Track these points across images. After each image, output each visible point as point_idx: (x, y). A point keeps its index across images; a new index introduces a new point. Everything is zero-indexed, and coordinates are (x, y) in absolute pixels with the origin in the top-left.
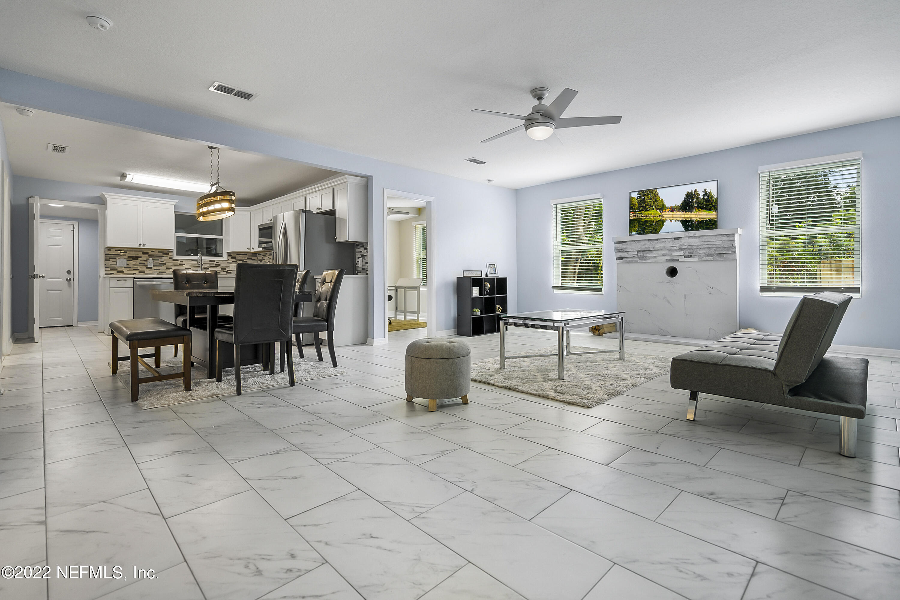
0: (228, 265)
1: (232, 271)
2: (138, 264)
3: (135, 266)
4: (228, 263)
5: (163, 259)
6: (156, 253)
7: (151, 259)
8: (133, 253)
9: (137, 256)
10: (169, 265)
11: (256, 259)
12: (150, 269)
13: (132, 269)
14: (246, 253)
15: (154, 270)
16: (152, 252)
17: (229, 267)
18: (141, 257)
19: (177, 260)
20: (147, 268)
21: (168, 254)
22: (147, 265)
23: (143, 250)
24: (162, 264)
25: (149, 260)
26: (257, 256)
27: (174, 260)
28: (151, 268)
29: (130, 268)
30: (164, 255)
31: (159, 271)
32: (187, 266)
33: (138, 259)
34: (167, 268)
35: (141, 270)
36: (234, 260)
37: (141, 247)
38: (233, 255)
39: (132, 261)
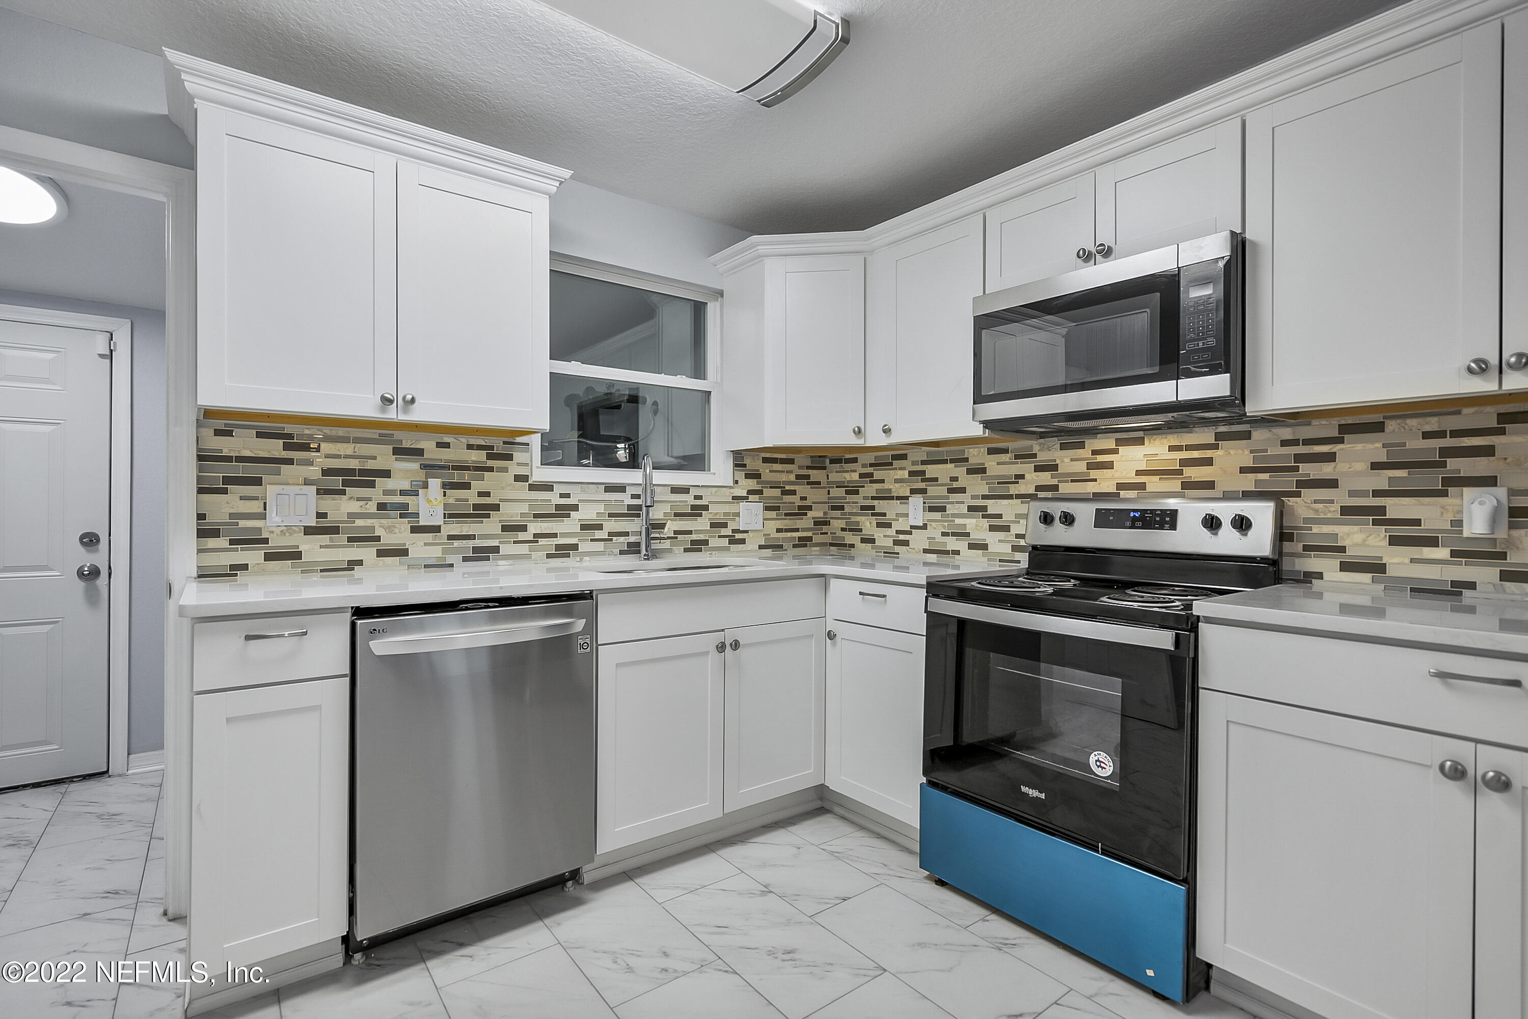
0: (732, 508)
1: (746, 532)
2: (372, 508)
3: (359, 522)
4: (734, 498)
5: (489, 481)
6: (458, 453)
7: (435, 484)
8: (349, 452)
9: (370, 465)
10: (512, 512)
11: (823, 480)
12: (429, 537)
13: (342, 538)
14: (791, 456)
15: (451, 537)
16: (440, 445)
17: (738, 515)
18: (386, 474)
19: (548, 487)
20: (415, 530)
21: (509, 457)
22: (417, 515)
23: (398, 435)
24: (483, 511)
25: (425, 486)
26: (824, 468)
27: (533, 487)
28: (436, 529)
29: (334, 530)
30: (490, 463)
31: (471, 543)
32: (587, 513)
33: (372, 485)
34: (505, 528)
35: (389, 540)
36: (752, 484)
37: (392, 414)
38: (753, 464)
39: (343, 493)
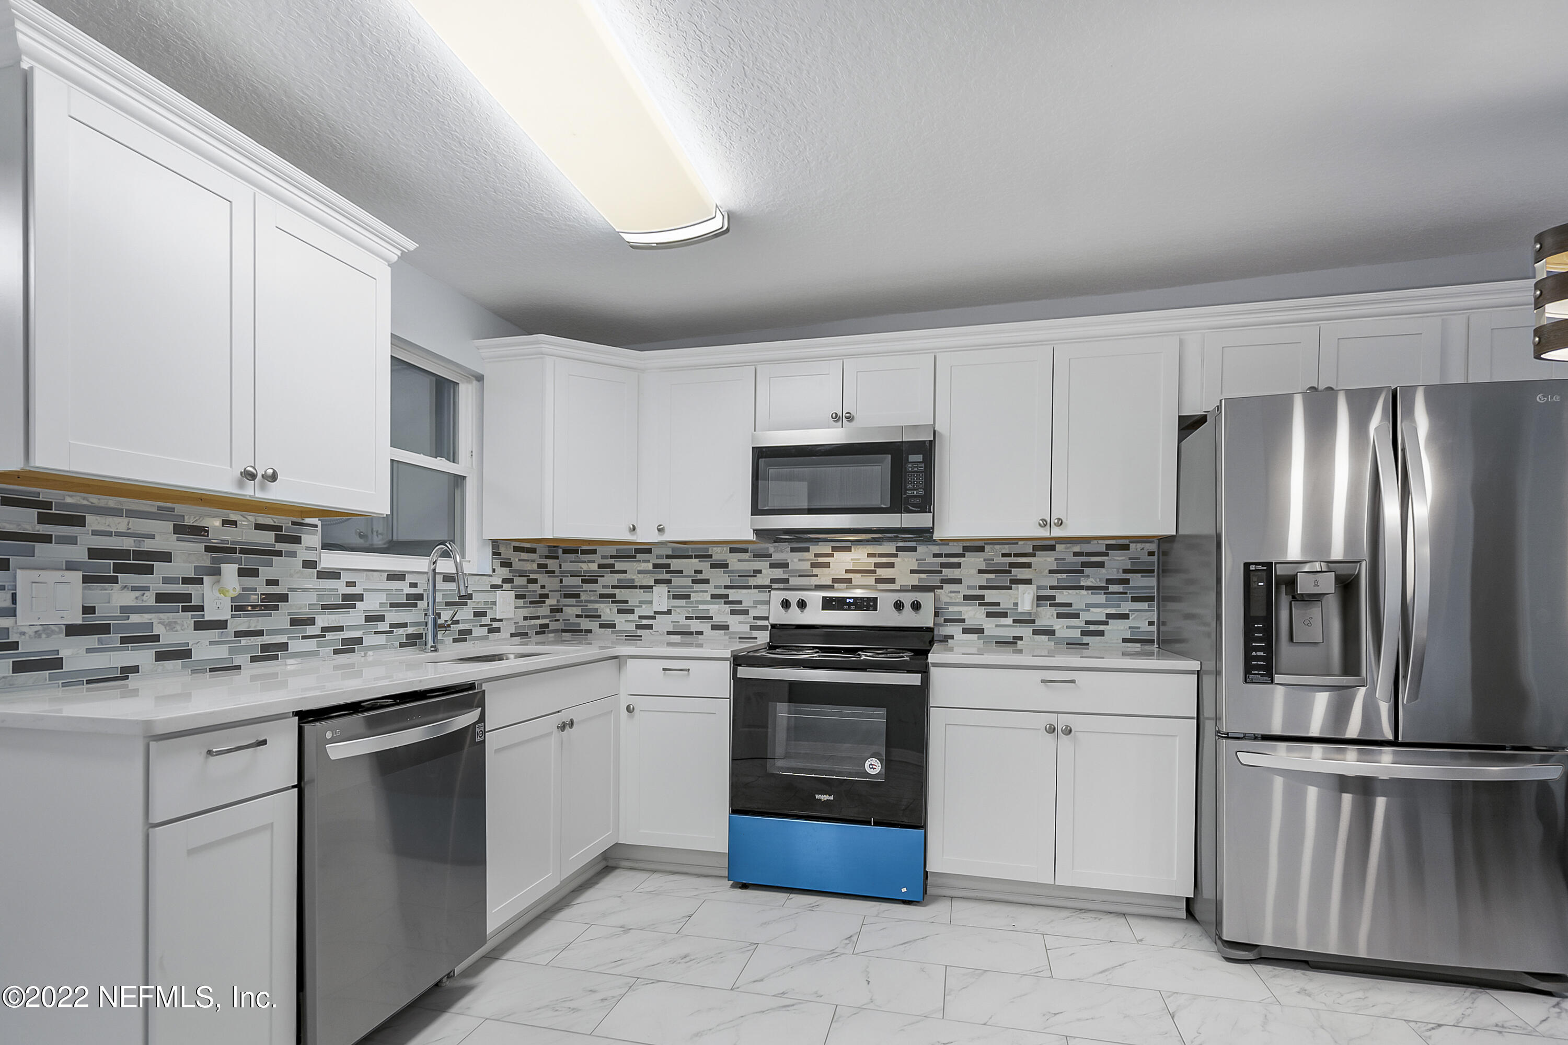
0: (489, 597)
1: (501, 620)
2: (149, 599)
3: (135, 618)
4: (493, 586)
5: (276, 568)
6: (245, 534)
7: (230, 570)
8: (122, 528)
9: (148, 546)
10: (300, 603)
11: (557, 569)
12: (214, 634)
13: (114, 638)
14: (534, 545)
15: (238, 634)
16: (225, 522)
17: (494, 603)
18: (166, 557)
19: (334, 575)
20: (200, 626)
21: (297, 540)
22: (201, 608)
23: (179, 508)
24: (273, 602)
25: (216, 572)
26: (557, 558)
27: (322, 575)
28: (222, 625)
29: (104, 629)
30: (279, 546)
31: (259, 641)
32: (371, 604)
33: (149, 570)
34: (294, 622)
35: (170, 639)
36: (505, 572)
37: (251, 491)
38: (507, 553)
39: (115, 580)
